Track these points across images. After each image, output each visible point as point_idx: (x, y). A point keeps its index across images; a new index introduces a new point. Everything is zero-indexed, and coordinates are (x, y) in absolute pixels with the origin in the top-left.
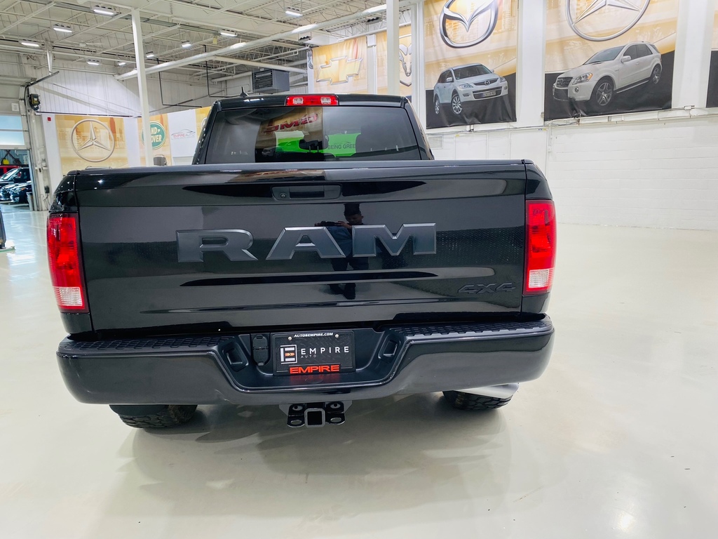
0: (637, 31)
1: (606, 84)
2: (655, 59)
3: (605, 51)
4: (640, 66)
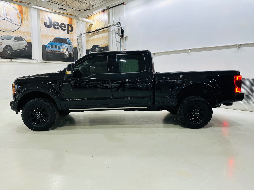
0: (19, 32)
1: (9, 48)
2: (25, 43)
3: (7, 36)
4: (20, 44)
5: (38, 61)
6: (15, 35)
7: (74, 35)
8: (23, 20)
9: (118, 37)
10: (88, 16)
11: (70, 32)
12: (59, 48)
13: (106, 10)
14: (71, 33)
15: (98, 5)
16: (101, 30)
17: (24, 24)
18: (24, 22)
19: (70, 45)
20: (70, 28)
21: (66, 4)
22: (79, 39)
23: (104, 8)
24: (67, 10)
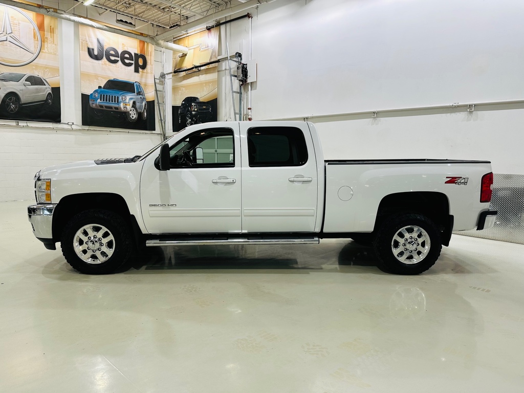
0: (34, 67)
1: (13, 98)
2: (48, 89)
3: (10, 74)
4: (38, 91)
5: (74, 127)
6: (28, 72)
7: (149, 75)
8: (44, 42)
9: (236, 83)
10: (178, 38)
11: (140, 70)
12: (118, 102)
13: (213, 27)
14: (143, 72)
15: (198, 17)
16: (202, 68)
17: (46, 50)
18: (46, 46)
19: (141, 96)
20: (141, 62)
21: (133, 13)
22: (159, 84)
23: (210, 25)
24: (135, 25)
